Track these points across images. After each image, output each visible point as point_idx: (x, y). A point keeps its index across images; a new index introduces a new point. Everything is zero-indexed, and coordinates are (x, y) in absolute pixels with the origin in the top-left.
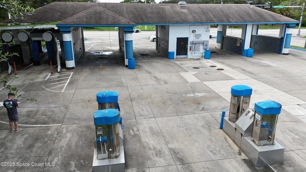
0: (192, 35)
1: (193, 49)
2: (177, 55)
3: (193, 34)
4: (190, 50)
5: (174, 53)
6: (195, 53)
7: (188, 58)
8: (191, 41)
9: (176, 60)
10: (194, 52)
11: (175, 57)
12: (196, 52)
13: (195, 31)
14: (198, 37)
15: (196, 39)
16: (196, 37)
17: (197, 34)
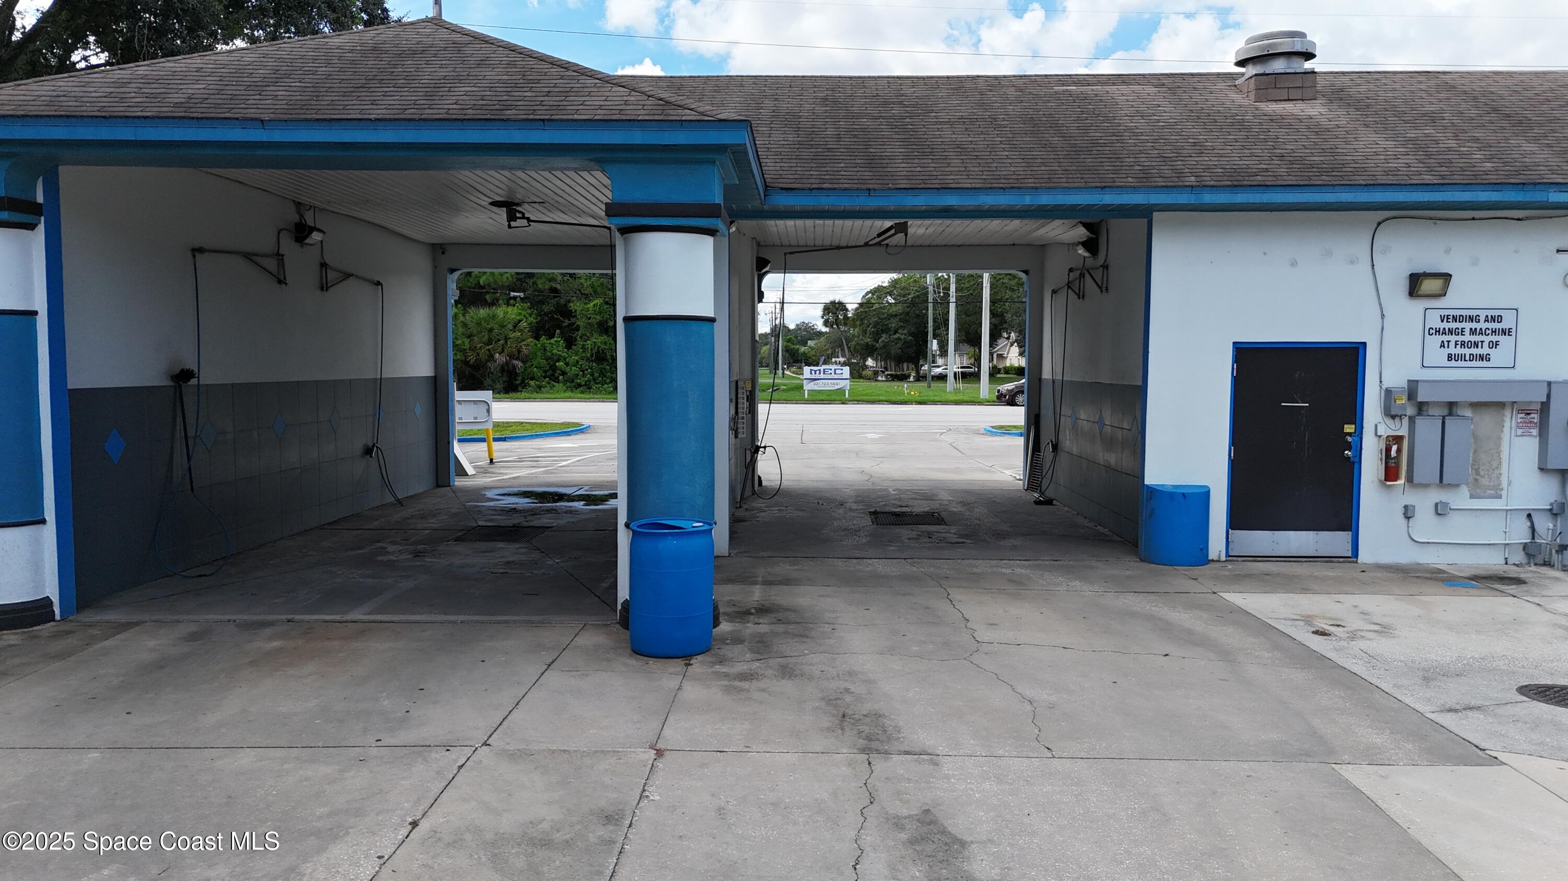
0: (1411, 317)
1: (1426, 466)
2: (1237, 521)
3: (1418, 306)
4: (1391, 473)
5: (1204, 496)
6: (1440, 510)
7: (1364, 556)
8: (1396, 379)
9: (1240, 580)
10: (1435, 496)
11: (1216, 545)
12: (1460, 499)
13: (1447, 277)
14: (1476, 345)
15: (1453, 363)
16: (1453, 338)
17: (1464, 313)
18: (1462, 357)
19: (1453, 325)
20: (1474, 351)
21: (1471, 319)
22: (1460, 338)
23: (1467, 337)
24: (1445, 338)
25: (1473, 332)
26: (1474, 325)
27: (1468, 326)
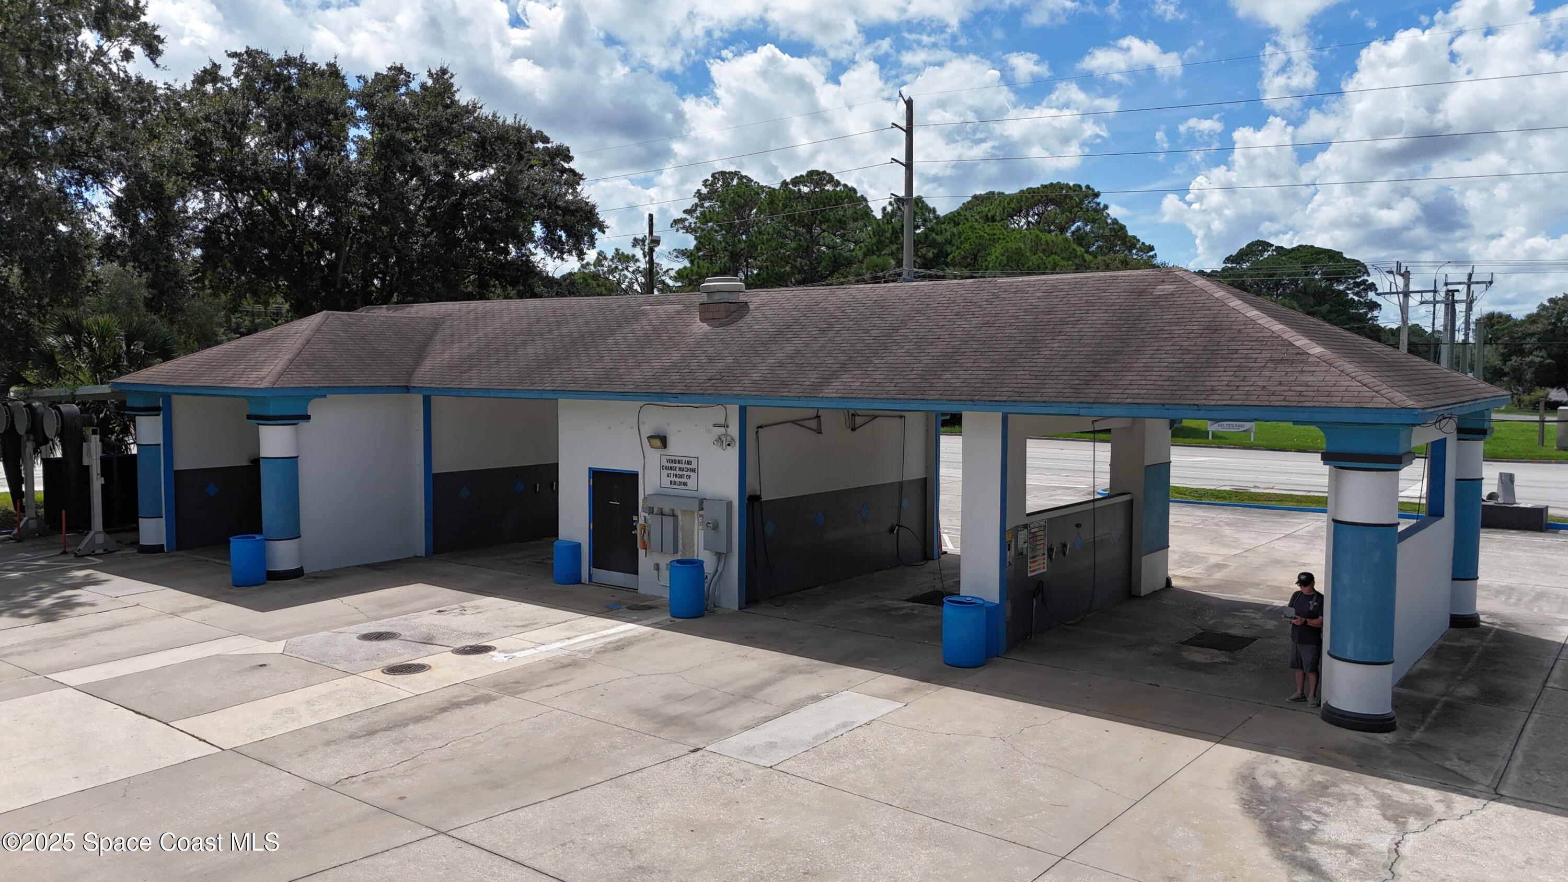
0: (655, 457)
2: (593, 563)
3: (655, 453)
4: (645, 546)
5: (580, 549)
7: (641, 589)
8: (651, 493)
11: (585, 576)
13: (666, 438)
14: (681, 477)
15: (672, 486)
16: (672, 472)
17: (677, 458)
18: (675, 483)
19: (672, 465)
20: (680, 480)
21: (679, 462)
22: (675, 472)
23: (678, 472)
24: (669, 472)
25: (680, 469)
26: (680, 465)
27: (678, 466)
